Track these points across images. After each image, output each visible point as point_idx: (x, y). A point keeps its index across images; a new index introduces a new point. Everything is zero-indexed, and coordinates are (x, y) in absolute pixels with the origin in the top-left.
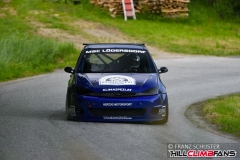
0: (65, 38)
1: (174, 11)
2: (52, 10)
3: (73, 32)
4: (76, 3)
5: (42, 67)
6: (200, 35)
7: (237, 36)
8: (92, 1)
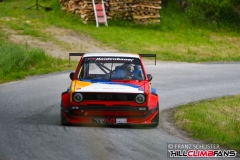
1: (146, 17)
2: (23, 17)
3: (45, 39)
4: (48, 9)
5: (14, 74)
6: (172, 41)
7: (208, 42)
8: (64, 8)
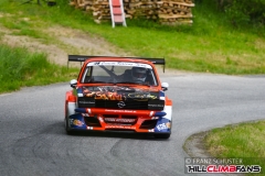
0: (36, 48)
1: (175, 16)
2: (21, 13)
3: (46, 41)
4: (51, 4)
5: (6, 84)
6: (207, 47)
7: (253, 49)
8: (72, 3)
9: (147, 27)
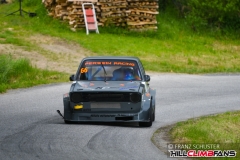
1: (142, 23)
2: (5, 24)
4: (32, 15)
6: (170, 50)
7: (211, 51)
8: (50, 14)
9: (117, 33)
